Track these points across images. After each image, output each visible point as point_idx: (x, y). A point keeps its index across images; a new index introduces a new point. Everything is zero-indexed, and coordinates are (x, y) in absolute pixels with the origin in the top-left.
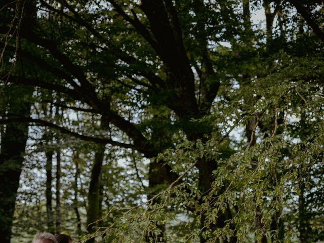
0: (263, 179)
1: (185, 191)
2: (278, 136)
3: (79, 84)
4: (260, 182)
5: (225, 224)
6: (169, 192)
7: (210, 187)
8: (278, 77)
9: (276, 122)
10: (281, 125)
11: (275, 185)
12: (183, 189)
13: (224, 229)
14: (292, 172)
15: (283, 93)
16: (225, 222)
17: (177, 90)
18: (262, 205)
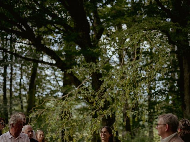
0: (130, 84)
1: (85, 90)
2: (137, 61)
3: (25, 29)
4: (128, 86)
5: (109, 108)
6: (77, 91)
7: (99, 88)
8: (136, 28)
9: (136, 53)
10: (139, 55)
11: (136, 87)
12: (84, 89)
13: (108, 110)
14: (145, 80)
15: (140, 38)
16: (108, 106)
17: (80, 33)
18: (129, 98)
